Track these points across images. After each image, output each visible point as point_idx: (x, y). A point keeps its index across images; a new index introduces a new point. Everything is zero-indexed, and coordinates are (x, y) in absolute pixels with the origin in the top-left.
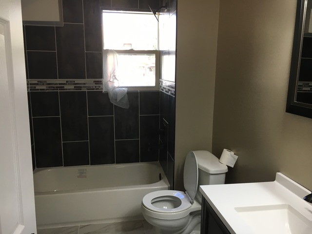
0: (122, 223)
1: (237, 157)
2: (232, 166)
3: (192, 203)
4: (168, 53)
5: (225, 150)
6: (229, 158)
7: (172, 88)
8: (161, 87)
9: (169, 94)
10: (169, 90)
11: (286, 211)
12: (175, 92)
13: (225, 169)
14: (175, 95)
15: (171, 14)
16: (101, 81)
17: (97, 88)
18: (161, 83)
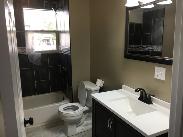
0: (45, 125)
1: (103, 82)
2: (102, 86)
3: (84, 107)
4: (65, 32)
5: (98, 79)
6: (100, 83)
7: (68, 50)
8: (60, 50)
9: (67, 53)
10: (66, 52)
11: (128, 99)
12: (71, 52)
13: (99, 88)
14: (71, 54)
15: (65, 12)
16: (25, 49)
17: (23, 52)
18: (60, 48)
